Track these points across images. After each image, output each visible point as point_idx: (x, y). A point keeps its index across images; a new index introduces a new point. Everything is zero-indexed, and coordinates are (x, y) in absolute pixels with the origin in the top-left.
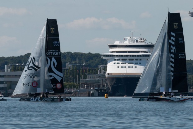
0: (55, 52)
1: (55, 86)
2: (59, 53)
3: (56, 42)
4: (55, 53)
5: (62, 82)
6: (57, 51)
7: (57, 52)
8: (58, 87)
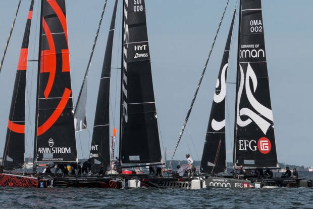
0: (252, 49)
1: (256, 145)
2: (261, 53)
3: (255, 23)
4: (254, 53)
5: (270, 135)
6: (258, 46)
7: (257, 49)
8: (262, 149)
